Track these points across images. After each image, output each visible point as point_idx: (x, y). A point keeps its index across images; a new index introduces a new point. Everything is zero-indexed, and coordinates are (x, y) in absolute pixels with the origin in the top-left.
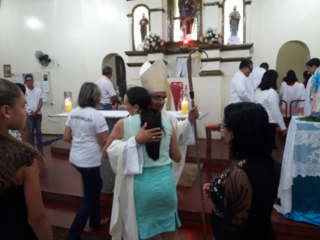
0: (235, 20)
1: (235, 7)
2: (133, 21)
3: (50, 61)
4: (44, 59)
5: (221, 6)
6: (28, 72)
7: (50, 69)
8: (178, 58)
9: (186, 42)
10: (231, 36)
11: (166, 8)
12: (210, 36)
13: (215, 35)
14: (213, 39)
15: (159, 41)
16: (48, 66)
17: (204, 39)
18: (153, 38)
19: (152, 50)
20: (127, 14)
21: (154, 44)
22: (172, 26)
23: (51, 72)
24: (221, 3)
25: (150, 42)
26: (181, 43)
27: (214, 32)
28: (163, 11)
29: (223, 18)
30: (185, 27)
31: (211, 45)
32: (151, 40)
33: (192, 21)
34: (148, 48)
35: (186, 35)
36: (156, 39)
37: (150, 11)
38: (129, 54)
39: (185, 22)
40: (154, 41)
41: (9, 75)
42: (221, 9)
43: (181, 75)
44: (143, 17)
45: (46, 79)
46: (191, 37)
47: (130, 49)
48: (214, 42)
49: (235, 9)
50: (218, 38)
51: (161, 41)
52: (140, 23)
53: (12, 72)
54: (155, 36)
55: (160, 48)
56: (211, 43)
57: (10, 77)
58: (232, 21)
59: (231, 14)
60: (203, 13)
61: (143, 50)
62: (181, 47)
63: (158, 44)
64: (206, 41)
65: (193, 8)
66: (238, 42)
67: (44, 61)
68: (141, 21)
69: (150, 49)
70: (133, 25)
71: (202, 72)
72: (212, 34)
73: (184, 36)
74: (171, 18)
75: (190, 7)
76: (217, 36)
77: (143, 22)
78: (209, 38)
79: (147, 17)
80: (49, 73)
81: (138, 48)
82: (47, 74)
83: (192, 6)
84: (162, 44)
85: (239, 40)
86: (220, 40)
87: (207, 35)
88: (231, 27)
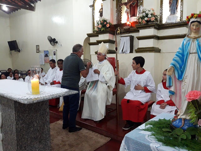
3: (57, 42)
4: (53, 41)
6: (46, 50)
7: (57, 47)
8: (121, 37)
9: (129, 23)
10: (170, 15)
12: (143, 16)
13: (148, 14)
14: (146, 19)
15: (105, 23)
21: (100, 26)
23: (57, 50)
27: (147, 12)
31: (145, 24)
34: (97, 30)
35: (130, 18)
40: (101, 23)
41: (38, 52)
43: (122, 52)
44: (102, 6)
45: (54, 54)
47: (91, 32)
48: (147, 21)
50: (150, 18)
51: (107, 23)
52: (100, 11)
53: (40, 50)
54: (103, 20)
55: (106, 29)
56: (144, 22)
57: (39, 52)
58: (171, 1)
62: (124, 28)
63: (104, 26)
64: (140, 20)
66: (176, 20)
69: (99, 31)
71: (138, 49)
72: (146, 14)
76: (149, 16)
78: (143, 18)
82: (55, 51)
84: (108, 26)
85: (177, 18)
86: (153, 19)
87: (141, 15)
88: (170, 7)
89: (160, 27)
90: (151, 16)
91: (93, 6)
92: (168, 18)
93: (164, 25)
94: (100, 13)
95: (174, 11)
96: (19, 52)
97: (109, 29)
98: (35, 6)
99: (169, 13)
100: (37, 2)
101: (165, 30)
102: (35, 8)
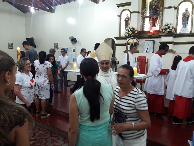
0: (186, 17)
1: (187, 8)
2: (121, 19)
3: (77, 41)
4: (74, 40)
5: (177, 8)
6: (64, 47)
7: (76, 46)
8: (145, 41)
9: (151, 31)
10: (183, 28)
11: (140, 11)
12: (166, 28)
13: (170, 27)
14: (168, 30)
15: (134, 30)
16: (76, 44)
17: (162, 30)
18: (131, 29)
19: (129, 36)
20: (118, 15)
21: (131, 32)
22: (144, 22)
24: (176, 6)
25: (129, 31)
26: (149, 32)
27: (169, 26)
28: (139, 13)
29: (177, 16)
30: (151, 22)
31: (167, 34)
32: (130, 30)
33: (157, 18)
34: (127, 35)
35: (152, 27)
36: (133, 30)
37: (131, 13)
38: (117, 38)
39: (151, 19)
40: (131, 31)
41: (57, 48)
42: (176, 10)
43: (146, 52)
44: (127, 16)
45: (74, 51)
46: (155, 28)
47: (118, 36)
48: (169, 32)
49: (186, 10)
50: (171, 30)
51: (136, 31)
52: (125, 20)
54: (132, 28)
55: (135, 35)
56: (167, 32)
57: (57, 49)
58: (184, 18)
59: (183, 13)
60: (164, 13)
61: (124, 36)
62: (148, 34)
63: (133, 33)
64: (164, 31)
65: (158, 11)
66: (187, 32)
67: (73, 41)
68: (126, 19)
69: (128, 36)
70: (120, 21)
72: (168, 27)
73: (151, 28)
74: (144, 17)
75: (156, 10)
76: (171, 28)
77: (127, 19)
78: (166, 29)
79: (129, 16)
80: (76, 48)
81: (122, 35)
82: (75, 48)
83: (157, 9)
84: (136, 32)
85: (188, 30)
86: (173, 30)
87: (165, 27)
88: (182, 22)
89: (176, 36)
90: (172, 28)
91: (120, 16)
92: (181, 30)
93: (178, 34)
94: (125, 22)
95: (186, 25)
96: (35, 48)
97: (137, 35)
98: (55, 8)
99: (182, 26)
100: (57, 5)
101: (179, 38)
102: (55, 11)
